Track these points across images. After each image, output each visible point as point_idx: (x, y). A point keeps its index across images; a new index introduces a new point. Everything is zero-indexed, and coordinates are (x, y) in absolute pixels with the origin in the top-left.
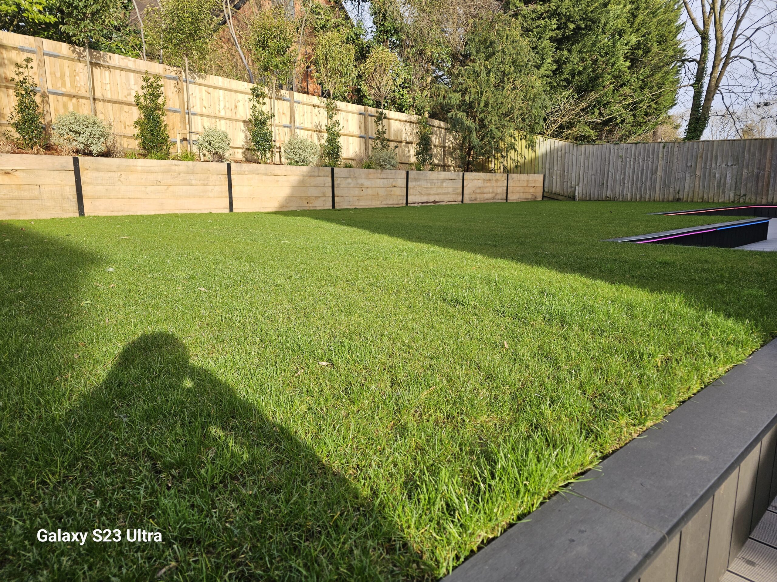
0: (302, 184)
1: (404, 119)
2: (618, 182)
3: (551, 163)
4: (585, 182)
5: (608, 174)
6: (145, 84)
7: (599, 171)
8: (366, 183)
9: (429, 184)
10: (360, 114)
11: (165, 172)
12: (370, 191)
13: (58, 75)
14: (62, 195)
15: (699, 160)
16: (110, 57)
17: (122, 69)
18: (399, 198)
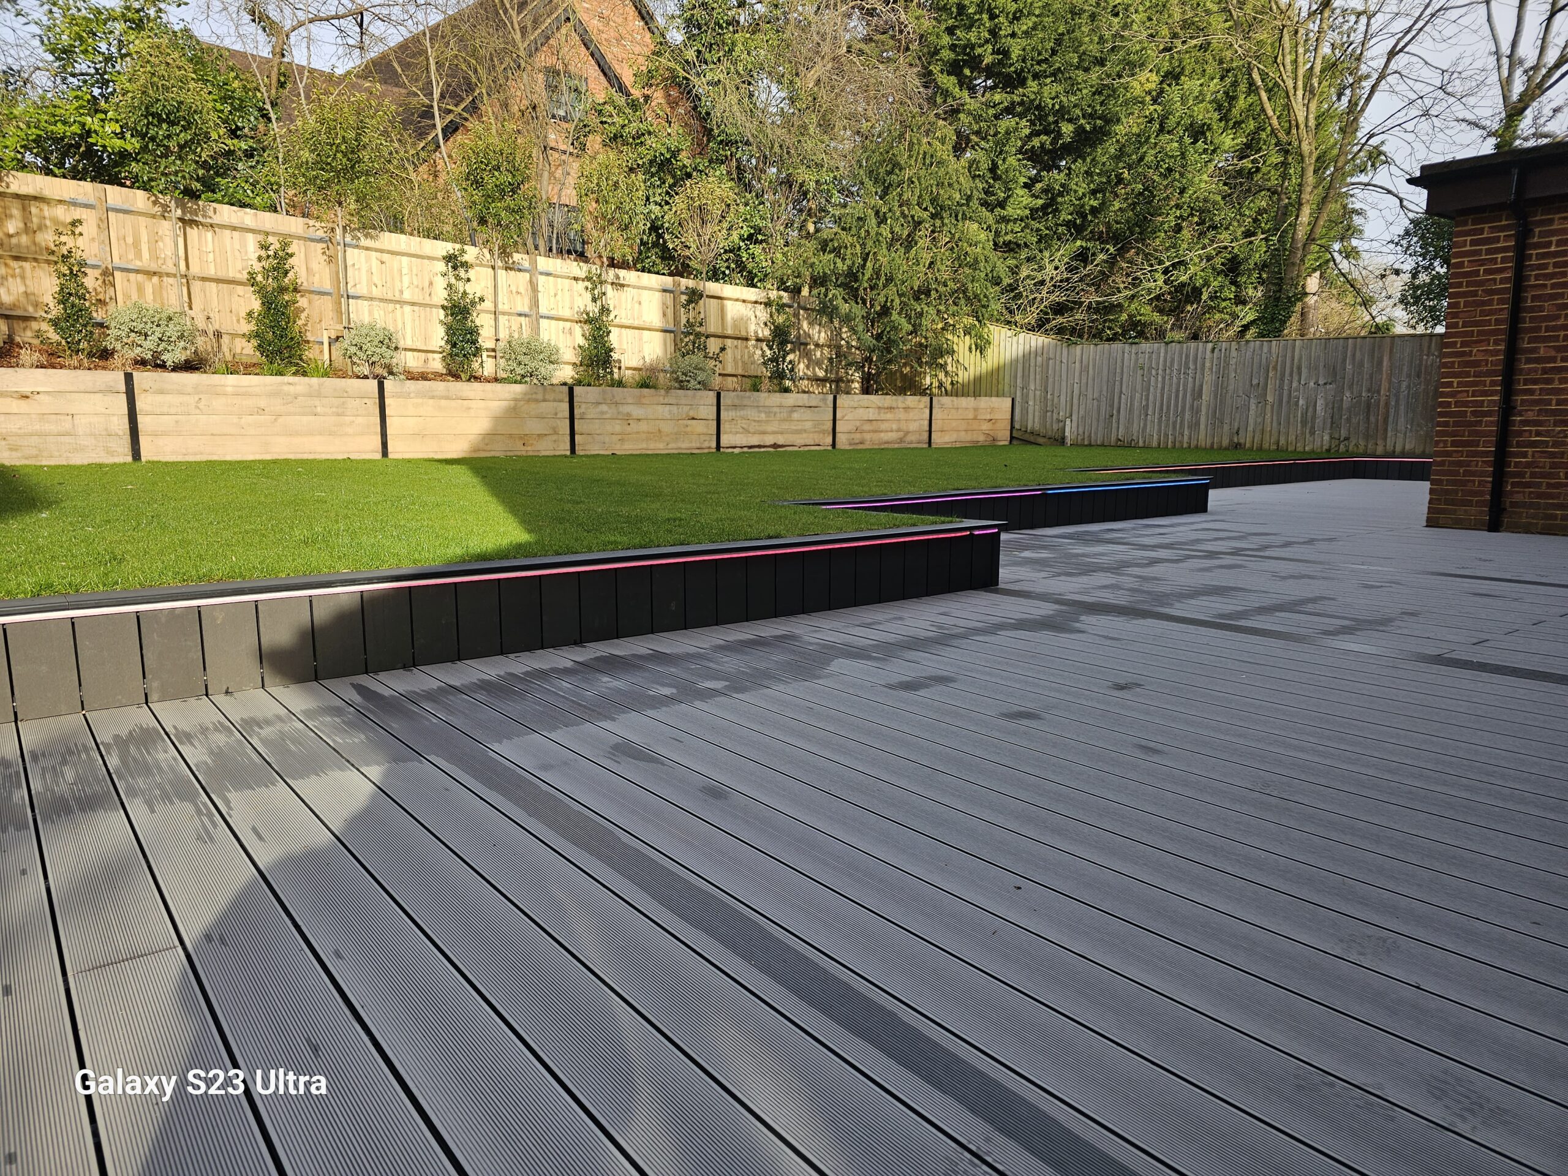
0: (514, 412)
1: (754, 299)
2: (1136, 413)
3: (1025, 377)
4: (1082, 412)
5: (1120, 397)
6: (263, 253)
7: (1105, 393)
8: (637, 412)
9: (763, 415)
10: (665, 291)
11: (275, 394)
12: (643, 426)
13: (130, 240)
14: (106, 430)
15: (1270, 375)
16: (215, 209)
17: (234, 228)
18: (702, 438)
